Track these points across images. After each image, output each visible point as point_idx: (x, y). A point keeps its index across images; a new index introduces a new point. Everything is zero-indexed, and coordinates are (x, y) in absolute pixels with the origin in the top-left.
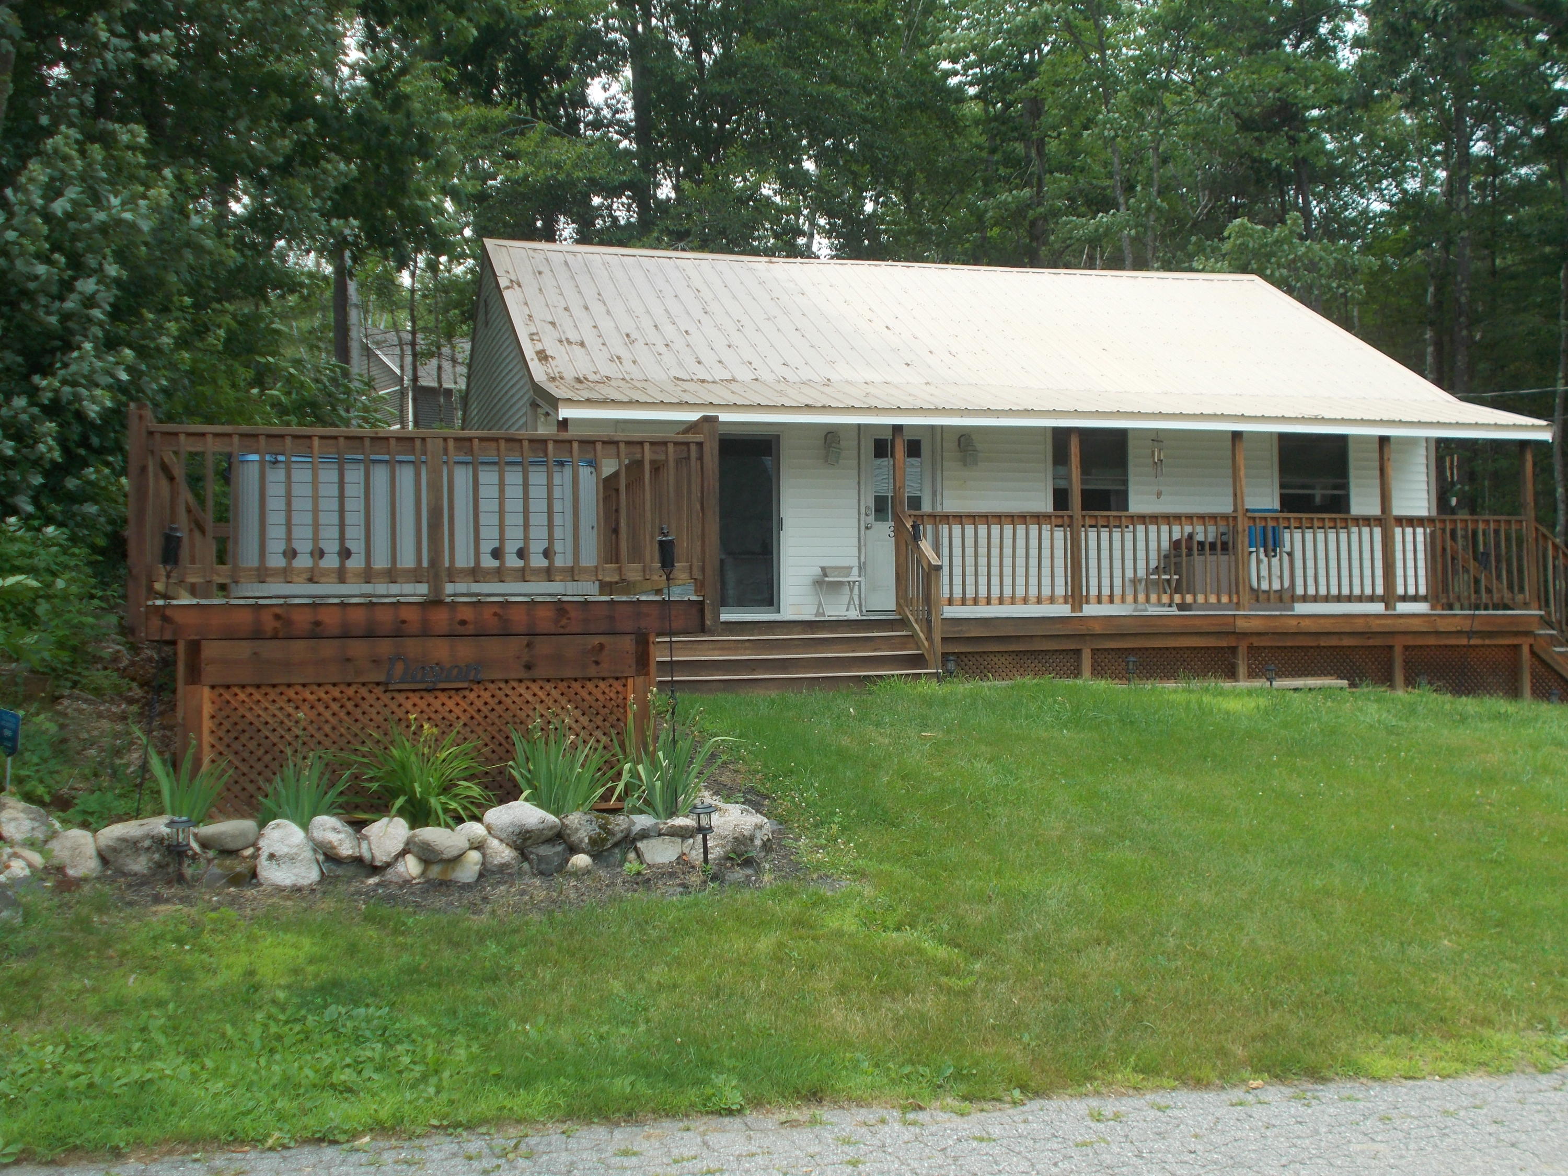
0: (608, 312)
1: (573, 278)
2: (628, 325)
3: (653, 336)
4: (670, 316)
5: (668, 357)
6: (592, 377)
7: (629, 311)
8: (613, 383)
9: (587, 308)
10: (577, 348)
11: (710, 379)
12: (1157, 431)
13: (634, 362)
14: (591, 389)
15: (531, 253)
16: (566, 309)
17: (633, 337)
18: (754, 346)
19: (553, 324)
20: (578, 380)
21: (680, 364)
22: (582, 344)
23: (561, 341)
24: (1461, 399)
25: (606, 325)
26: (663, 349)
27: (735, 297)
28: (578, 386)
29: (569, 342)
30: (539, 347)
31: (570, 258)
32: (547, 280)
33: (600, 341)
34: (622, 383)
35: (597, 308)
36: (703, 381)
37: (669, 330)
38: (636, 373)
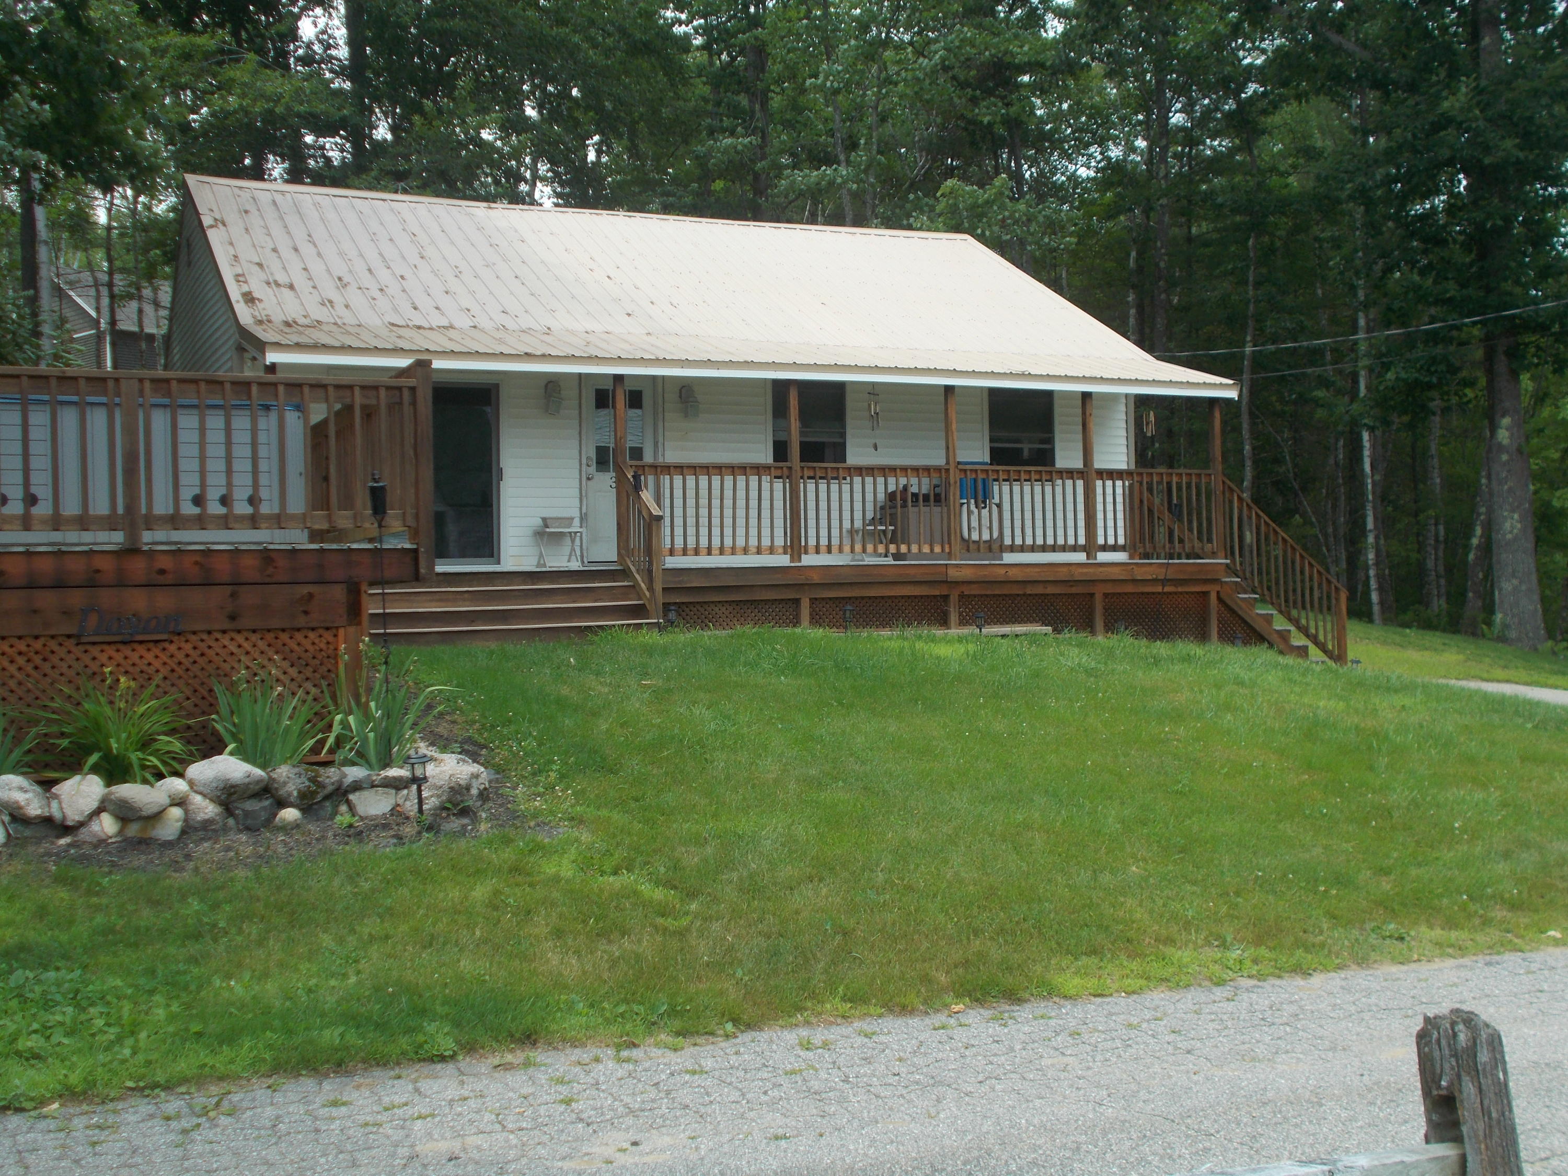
0: (319, 255)
1: (282, 219)
2: (340, 269)
3: (367, 281)
4: (384, 260)
5: (382, 302)
6: (302, 321)
7: (341, 254)
8: (325, 327)
9: (296, 250)
10: (286, 291)
11: (426, 325)
12: (874, 384)
13: (347, 306)
14: (301, 333)
15: (237, 191)
16: (275, 250)
17: (345, 280)
18: (473, 293)
19: (260, 265)
20: (287, 324)
21: (395, 310)
22: (291, 287)
23: (268, 283)
24: (1157, 358)
25: (317, 268)
26: (377, 294)
27: (452, 243)
28: (287, 330)
29: (278, 285)
30: (245, 288)
31: (278, 198)
32: (254, 219)
33: (311, 283)
34: (334, 328)
35: (307, 250)
36: (419, 327)
37: (384, 275)
38: (349, 319)
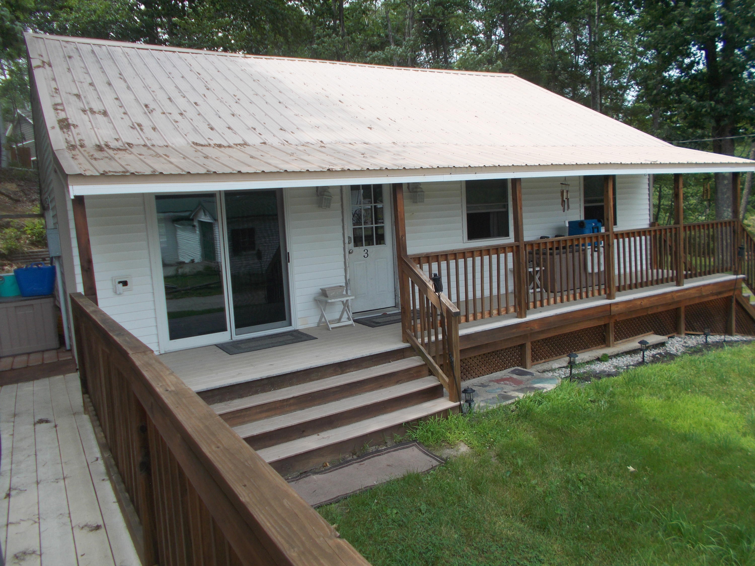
0: (129, 88)
1: (98, 62)
2: (146, 98)
3: (168, 107)
4: (180, 91)
5: (183, 124)
6: (114, 144)
7: (146, 87)
8: (134, 150)
9: (110, 84)
10: (100, 118)
11: (225, 144)
13: (154, 129)
14: (111, 158)
15: (64, 44)
16: (91, 84)
17: (151, 107)
18: (253, 115)
19: (78, 96)
20: (99, 148)
21: (195, 130)
22: (105, 113)
23: (84, 111)
25: (126, 97)
26: (179, 118)
27: (227, 79)
28: (97, 155)
29: (93, 112)
30: (62, 115)
31: (96, 49)
32: (76, 62)
33: (122, 110)
34: (144, 150)
35: (118, 84)
36: (220, 146)
37: (181, 102)
38: (157, 140)
